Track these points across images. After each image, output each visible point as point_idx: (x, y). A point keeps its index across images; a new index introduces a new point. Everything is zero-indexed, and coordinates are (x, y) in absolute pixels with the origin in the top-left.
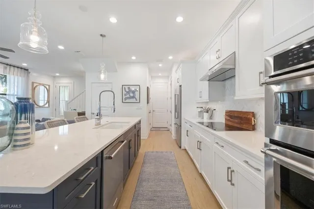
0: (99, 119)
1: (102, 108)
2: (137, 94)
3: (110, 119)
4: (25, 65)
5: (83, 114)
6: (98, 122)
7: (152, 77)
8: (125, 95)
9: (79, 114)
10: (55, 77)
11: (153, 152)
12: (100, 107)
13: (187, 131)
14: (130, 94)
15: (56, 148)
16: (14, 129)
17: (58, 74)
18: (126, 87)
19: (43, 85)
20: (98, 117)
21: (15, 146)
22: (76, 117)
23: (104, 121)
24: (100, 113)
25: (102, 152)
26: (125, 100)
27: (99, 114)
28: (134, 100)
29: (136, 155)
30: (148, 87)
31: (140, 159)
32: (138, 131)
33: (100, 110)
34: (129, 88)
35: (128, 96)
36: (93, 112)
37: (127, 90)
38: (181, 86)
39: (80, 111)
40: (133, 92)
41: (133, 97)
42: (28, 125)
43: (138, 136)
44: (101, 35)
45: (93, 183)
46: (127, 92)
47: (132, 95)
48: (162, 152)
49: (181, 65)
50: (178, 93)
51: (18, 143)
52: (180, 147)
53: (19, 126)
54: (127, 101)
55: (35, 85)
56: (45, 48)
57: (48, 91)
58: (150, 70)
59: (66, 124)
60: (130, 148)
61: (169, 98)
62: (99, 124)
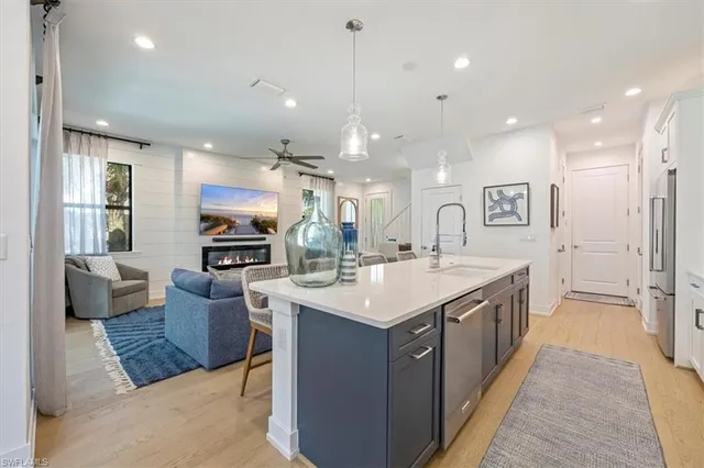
0: (437, 257)
1: (441, 238)
2: (522, 204)
3: (456, 260)
4: (330, 172)
5: (406, 248)
6: (435, 261)
7: (568, 155)
8: (491, 208)
9: (402, 248)
10: (364, 185)
11: (564, 349)
12: (438, 235)
13: (698, 312)
14: (503, 206)
15: (367, 303)
16: (342, 260)
17: (368, 180)
18: (495, 190)
19: (351, 200)
20: (435, 253)
21: (343, 280)
22: (397, 253)
23: (444, 261)
24: (438, 246)
25: (443, 306)
26: (491, 220)
27: (436, 248)
28: (513, 220)
29: (514, 344)
30: (553, 186)
31: (524, 356)
32: (521, 291)
33: (438, 241)
34: (500, 193)
35: (498, 210)
36: (425, 244)
37: (496, 197)
38: (673, 172)
39: (403, 244)
40: (513, 201)
41: (512, 213)
42: (354, 257)
43: (521, 302)
44: (439, 98)
45: (430, 349)
46: (496, 202)
47: (507, 207)
48: (594, 356)
49: (675, 109)
50: (664, 194)
51: (346, 278)
52: (671, 360)
53: (346, 257)
54: (496, 221)
55: (342, 200)
56: (365, 153)
57: (356, 208)
58: (562, 140)
59: (385, 262)
60: (497, 321)
61: (634, 211)
62: (436, 266)
